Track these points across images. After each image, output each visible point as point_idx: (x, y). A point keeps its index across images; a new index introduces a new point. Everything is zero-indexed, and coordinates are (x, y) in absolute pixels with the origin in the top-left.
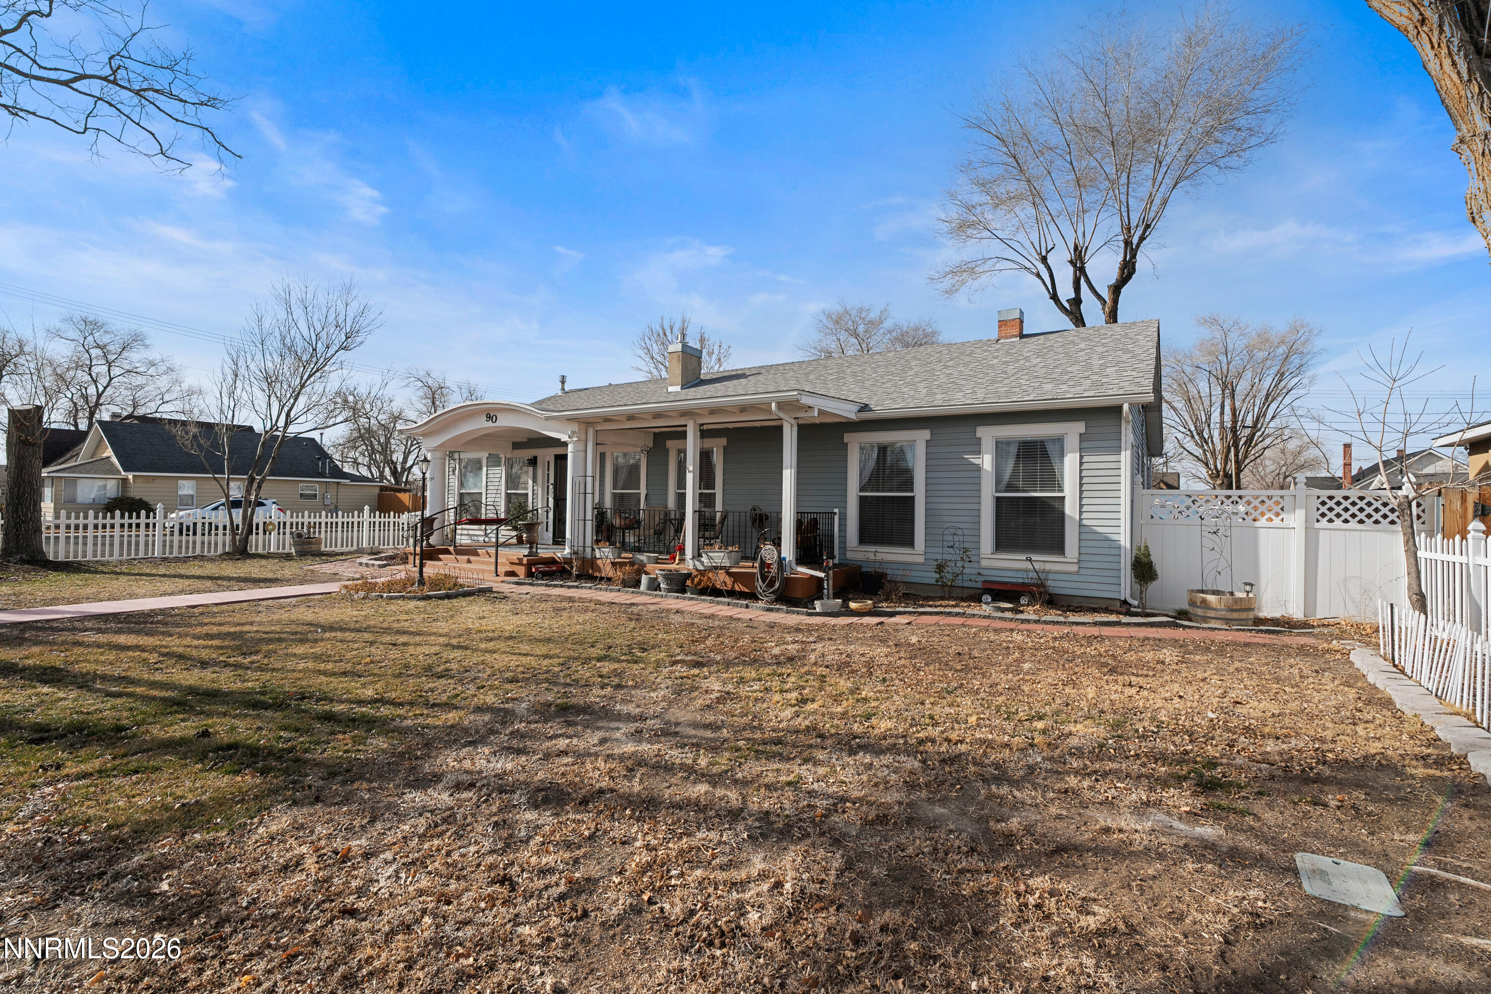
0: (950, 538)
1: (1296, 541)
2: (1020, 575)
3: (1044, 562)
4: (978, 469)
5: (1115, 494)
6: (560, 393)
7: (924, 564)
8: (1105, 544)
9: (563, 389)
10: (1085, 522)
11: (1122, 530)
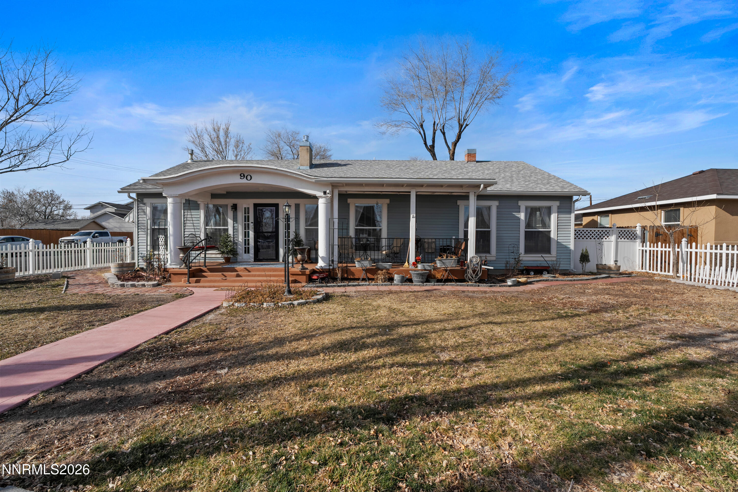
0: (512, 249)
1: (613, 245)
2: (539, 262)
3: (547, 257)
4: (519, 219)
5: (569, 230)
6: (189, 161)
7: (495, 261)
8: (565, 249)
9: (192, 159)
10: (559, 241)
11: (571, 243)
